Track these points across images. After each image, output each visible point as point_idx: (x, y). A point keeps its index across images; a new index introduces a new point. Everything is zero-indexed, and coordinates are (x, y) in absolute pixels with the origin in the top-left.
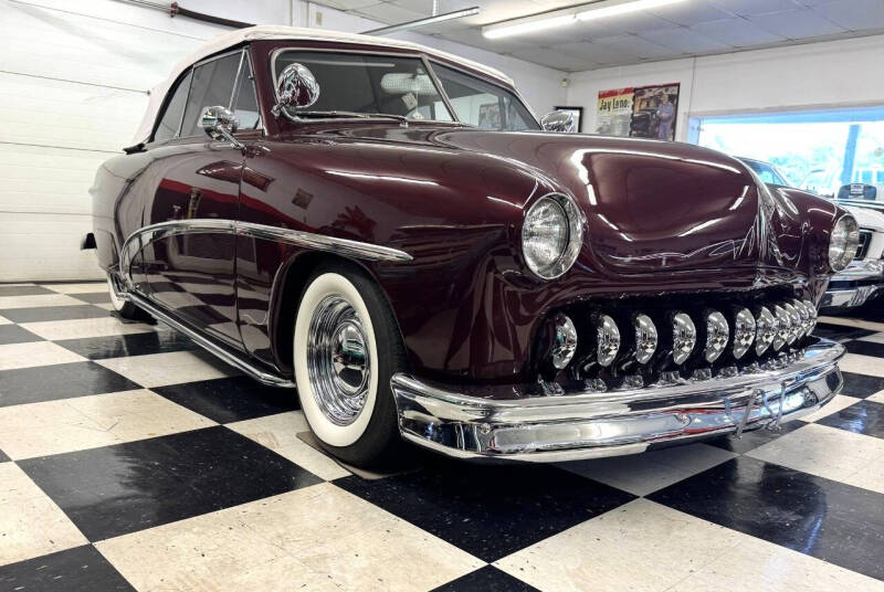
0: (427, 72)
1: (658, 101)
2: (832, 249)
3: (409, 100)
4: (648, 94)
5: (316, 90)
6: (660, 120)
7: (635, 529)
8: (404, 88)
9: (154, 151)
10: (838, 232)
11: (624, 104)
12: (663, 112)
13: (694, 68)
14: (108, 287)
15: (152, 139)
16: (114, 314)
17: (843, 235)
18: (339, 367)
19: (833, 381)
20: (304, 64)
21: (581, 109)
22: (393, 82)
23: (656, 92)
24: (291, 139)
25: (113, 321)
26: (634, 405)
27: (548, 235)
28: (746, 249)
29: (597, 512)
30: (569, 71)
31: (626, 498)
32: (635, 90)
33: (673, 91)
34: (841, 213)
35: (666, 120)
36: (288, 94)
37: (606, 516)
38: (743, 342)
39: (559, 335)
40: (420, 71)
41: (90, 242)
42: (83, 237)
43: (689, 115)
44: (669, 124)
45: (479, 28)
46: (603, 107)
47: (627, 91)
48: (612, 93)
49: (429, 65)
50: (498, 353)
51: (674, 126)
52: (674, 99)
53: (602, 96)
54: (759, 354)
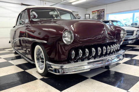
0: (56, 11)
1: (101, 12)
2: (121, 35)
3: (54, 16)
4: (100, 11)
5: (37, 16)
6: (102, 15)
7: (87, 84)
8: (53, 14)
9: (17, 27)
10: (122, 32)
11: (96, 13)
12: (102, 14)
13: (106, 6)
14: (13, 49)
15: (16, 25)
16: (14, 53)
17: (123, 32)
18: (41, 60)
19: (123, 56)
20: (35, 12)
21: (89, 14)
22: (51, 13)
23: (101, 11)
24: (34, 24)
25: (14, 54)
26: (88, 63)
27: (68, 37)
28: (103, 36)
29: (82, 81)
30: (87, 8)
31: (87, 78)
32: (97, 11)
33: (103, 10)
34: (122, 29)
35: (103, 15)
36: (32, 17)
37: (83, 82)
38: (104, 52)
39: (72, 53)
40: (55, 11)
41: (10, 42)
42: (9, 41)
43: (106, 14)
44: (103, 16)
45: (71, 3)
46: (93, 14)
47: (96, 11)
48: (94, 11)
49: (56, 10)
50: (63, 57)
51: (104, 16)
52: (104, 11)
53: (92, 12)
54: (108, 53)
